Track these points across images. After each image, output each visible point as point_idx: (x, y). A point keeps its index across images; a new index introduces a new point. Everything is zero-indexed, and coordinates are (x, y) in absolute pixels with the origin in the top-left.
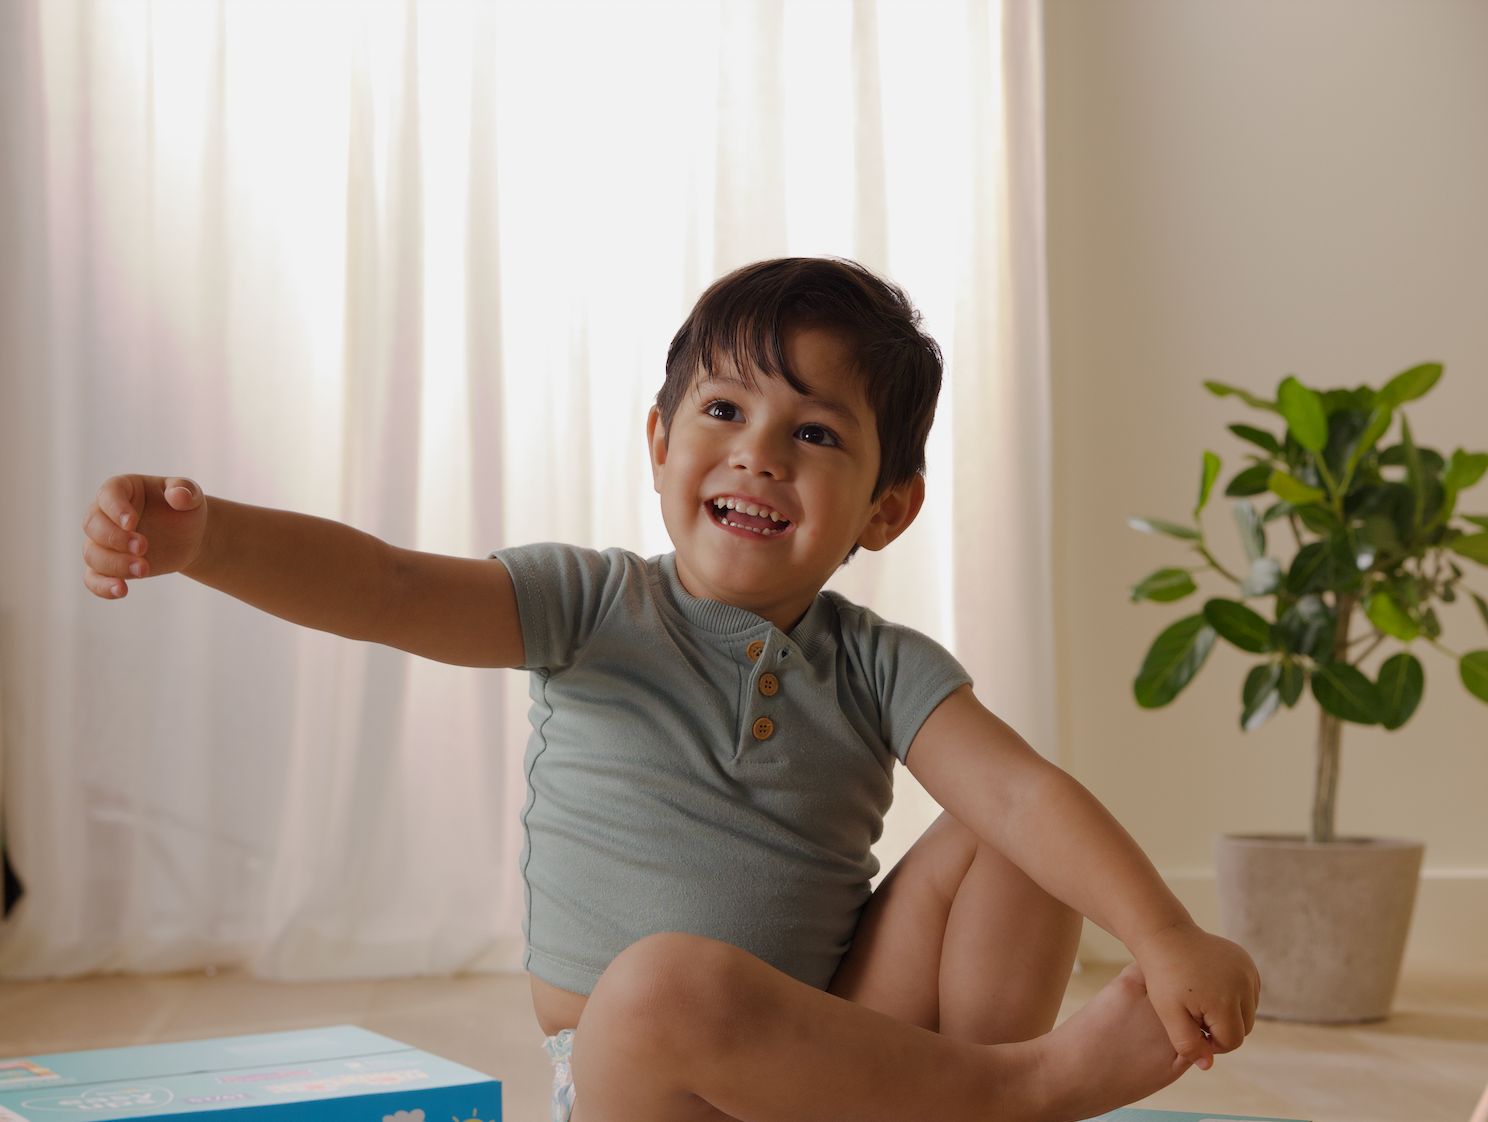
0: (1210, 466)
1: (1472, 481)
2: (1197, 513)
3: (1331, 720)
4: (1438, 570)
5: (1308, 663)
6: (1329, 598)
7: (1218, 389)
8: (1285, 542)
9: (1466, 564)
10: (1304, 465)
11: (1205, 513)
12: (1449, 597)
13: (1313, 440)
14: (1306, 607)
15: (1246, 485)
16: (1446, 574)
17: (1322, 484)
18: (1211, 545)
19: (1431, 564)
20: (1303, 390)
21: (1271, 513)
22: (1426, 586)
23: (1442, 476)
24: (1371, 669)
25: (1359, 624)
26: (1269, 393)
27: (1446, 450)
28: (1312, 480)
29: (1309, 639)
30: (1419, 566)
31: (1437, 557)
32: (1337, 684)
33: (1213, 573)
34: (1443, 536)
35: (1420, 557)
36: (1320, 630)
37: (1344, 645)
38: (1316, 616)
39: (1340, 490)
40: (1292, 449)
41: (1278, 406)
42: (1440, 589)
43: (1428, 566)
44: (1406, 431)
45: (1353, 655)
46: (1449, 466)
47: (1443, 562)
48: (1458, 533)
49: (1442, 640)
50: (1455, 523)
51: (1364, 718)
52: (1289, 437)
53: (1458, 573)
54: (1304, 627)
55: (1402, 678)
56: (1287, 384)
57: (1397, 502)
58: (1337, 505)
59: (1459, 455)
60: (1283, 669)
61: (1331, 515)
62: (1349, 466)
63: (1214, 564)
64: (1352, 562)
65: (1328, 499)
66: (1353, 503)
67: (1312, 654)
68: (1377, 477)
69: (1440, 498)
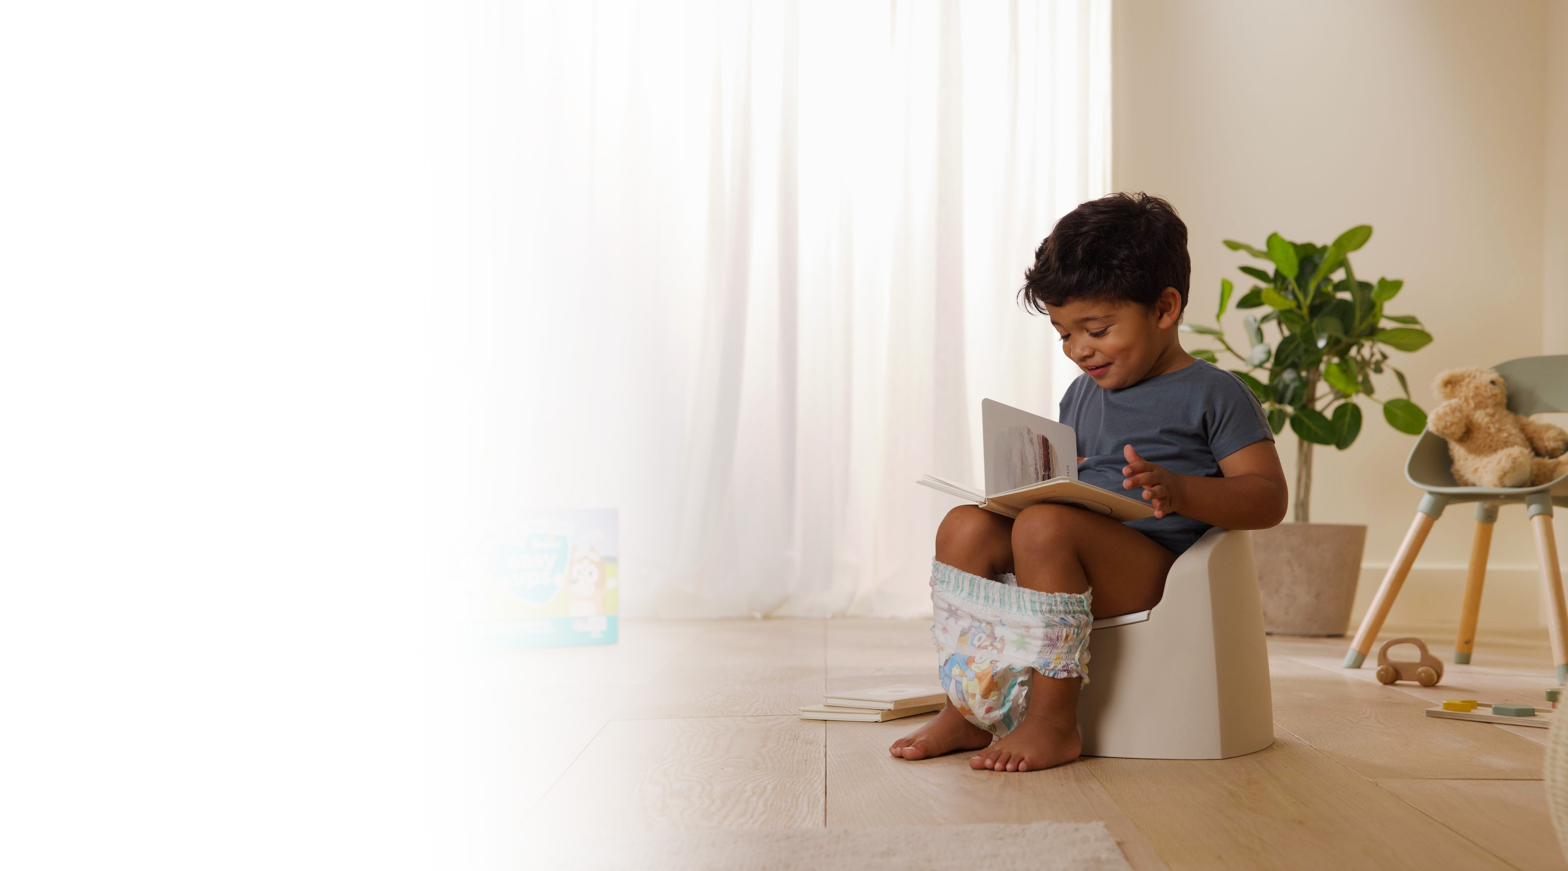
0: (1226, 289)
1: (1390, 297)
2: (1218, 316)
3: (1306, 444)
4: (1372, 355)
5: (1289, 409)
6: (1304, 374)
7: (1233, 246)
8: (1274, 335)
9: (1388, 350)
10: (1286, 289)
11: (1223, 318)
12: (1379, 370)
13: (1291, 272)
14: (1288, 376)
15: (1250, 301)
16: (1378, 357)
17: (1296, 298)
18: (1227, 338)
19: (1367, 350)
20: (1283, 241)
21: (1265, 319)
22: (1364, 364)
23: (1373, 295)
24: (1329, 414)
25: (1322, 388)
26: (1262, 246)
27: (1374, 280)
28: (1291, 297)
29: (1289, 395)
30: (1359, 352)
31: (1372, 347)
32: (1306, 421)
33: (1228, 354)
34: (1373, 332)
35: (1361, 346)
36: (1296, 389)
37: (1312, 399)
38: (1293, 380)
39: (1306, 302)
40: (1279, 279)
41: (1267, 256)
42: (1373, 366)
43: (1366, 352)
44: (1349, 272)
45: (1319, 406)
46: (1376, 289)
47: (1375, 350)
48: (1383, 330)
49: (1375, 396)
50: (1384, 324)
51: (1325, 442)
52: (1277, 272)
53: (1385, 357)
54: (1286, 387)
55: (1348, 418)
56: (1272, 239)
57: (1344, 310)
58: (1305, 311)
59: (1383, 282)
60: (1271, 413)
61: (1302, 317)
62: (1312, 287)
63: (1229, 349)
64: (1315, 345)
65: (1299, 307)
66: (1315, 310)
67: (1291, 403)
68: (1334, 297)
69: (1372, 308)
